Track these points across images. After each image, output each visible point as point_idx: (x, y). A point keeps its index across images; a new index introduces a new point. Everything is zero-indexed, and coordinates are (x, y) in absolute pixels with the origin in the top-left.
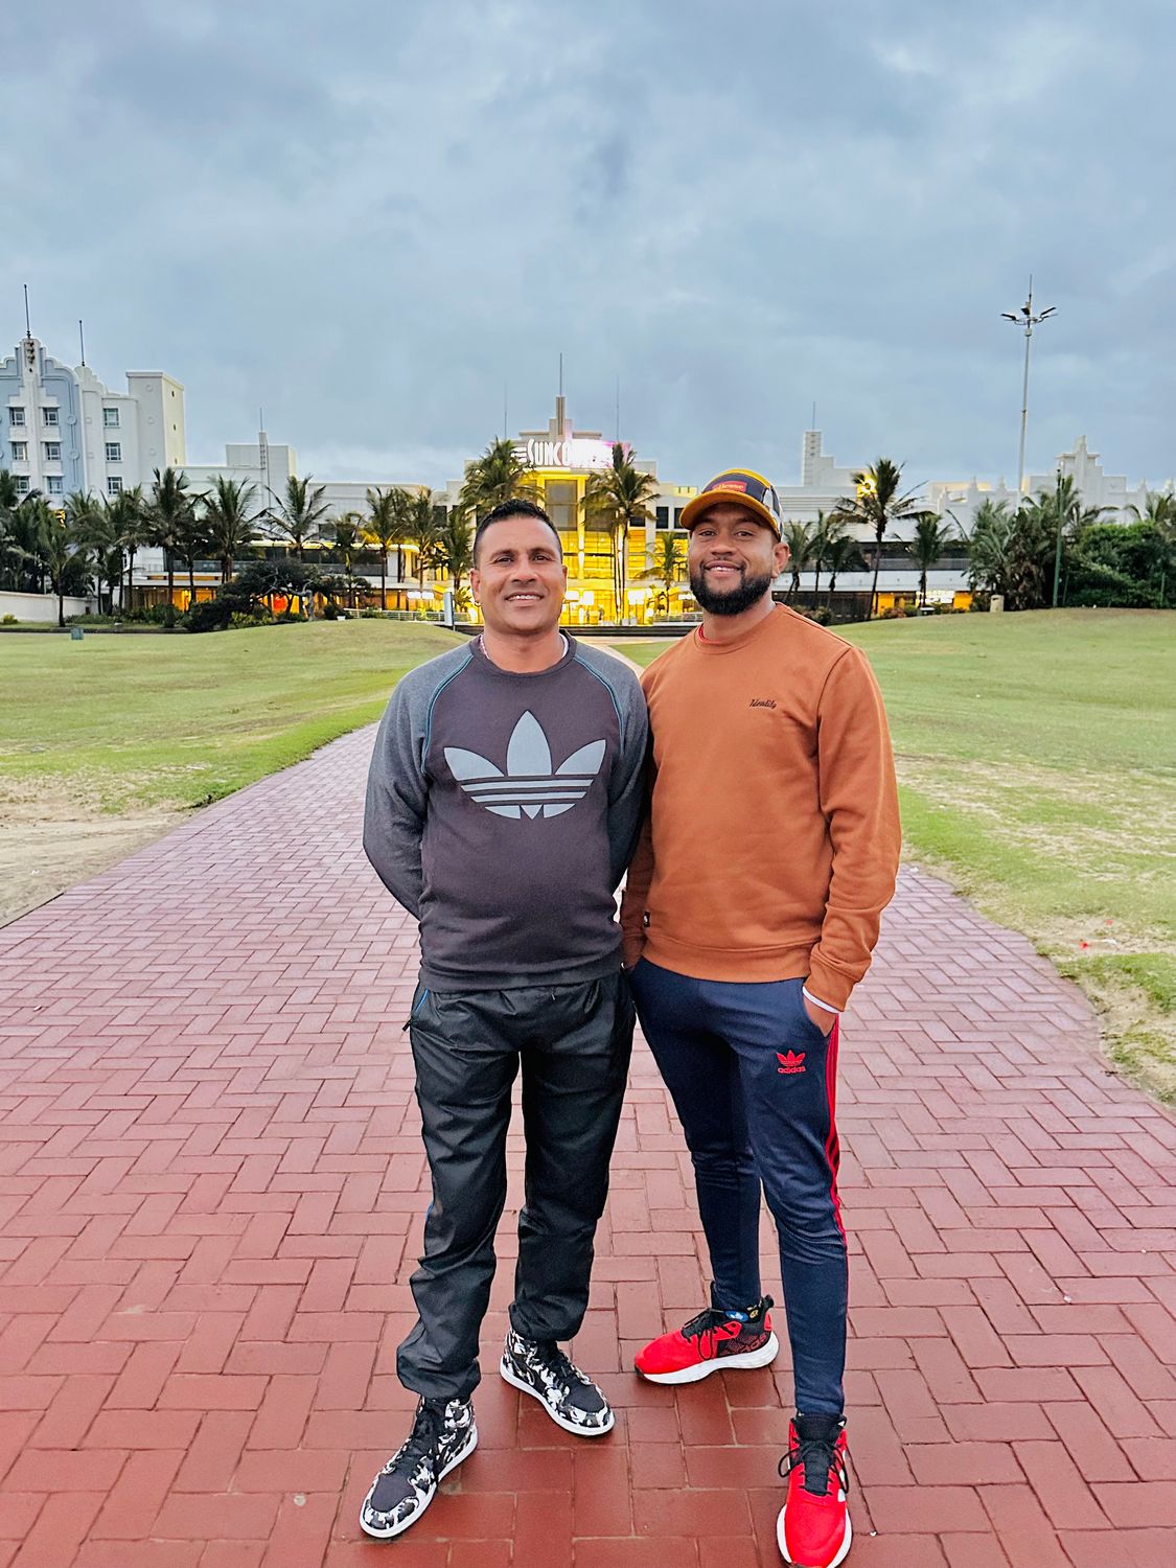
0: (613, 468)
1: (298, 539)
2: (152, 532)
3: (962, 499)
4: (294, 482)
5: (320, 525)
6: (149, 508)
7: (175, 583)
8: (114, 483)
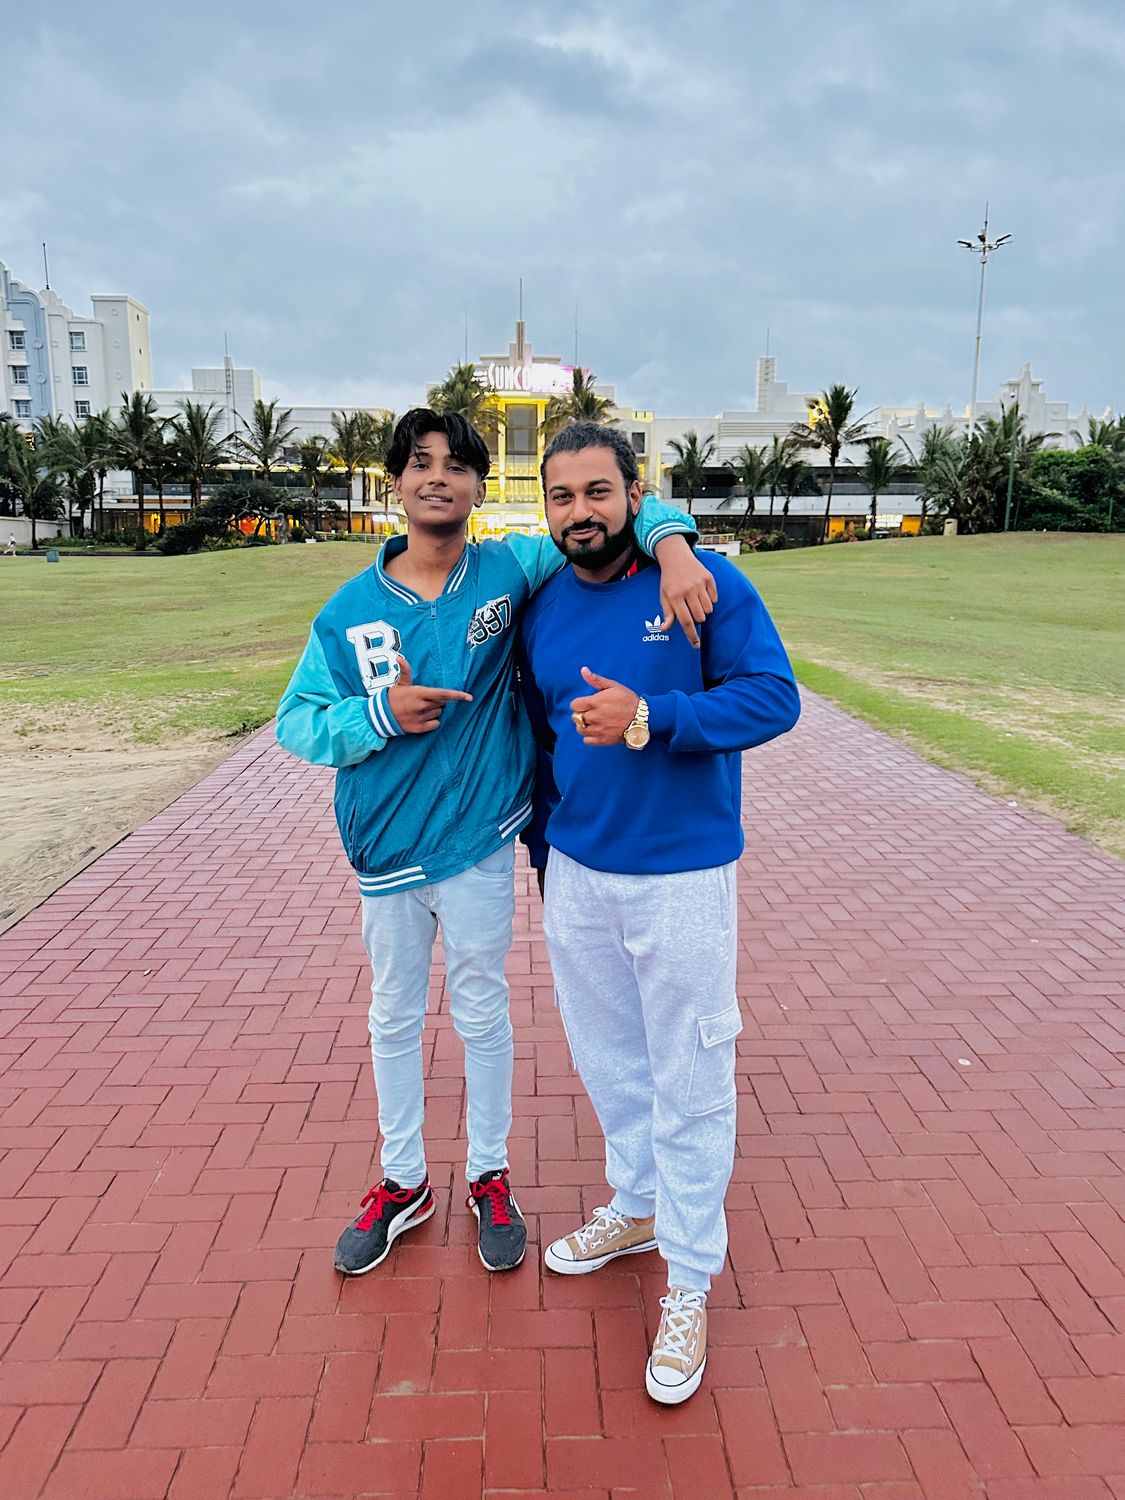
0: (572, 392)
1: (265, 462)
2: (121, 455)
3: (910, 425)
4: (260, 405)
5: (284, 448)
6: (118, 432)
7: (146, 506)
8: (82, 407)
